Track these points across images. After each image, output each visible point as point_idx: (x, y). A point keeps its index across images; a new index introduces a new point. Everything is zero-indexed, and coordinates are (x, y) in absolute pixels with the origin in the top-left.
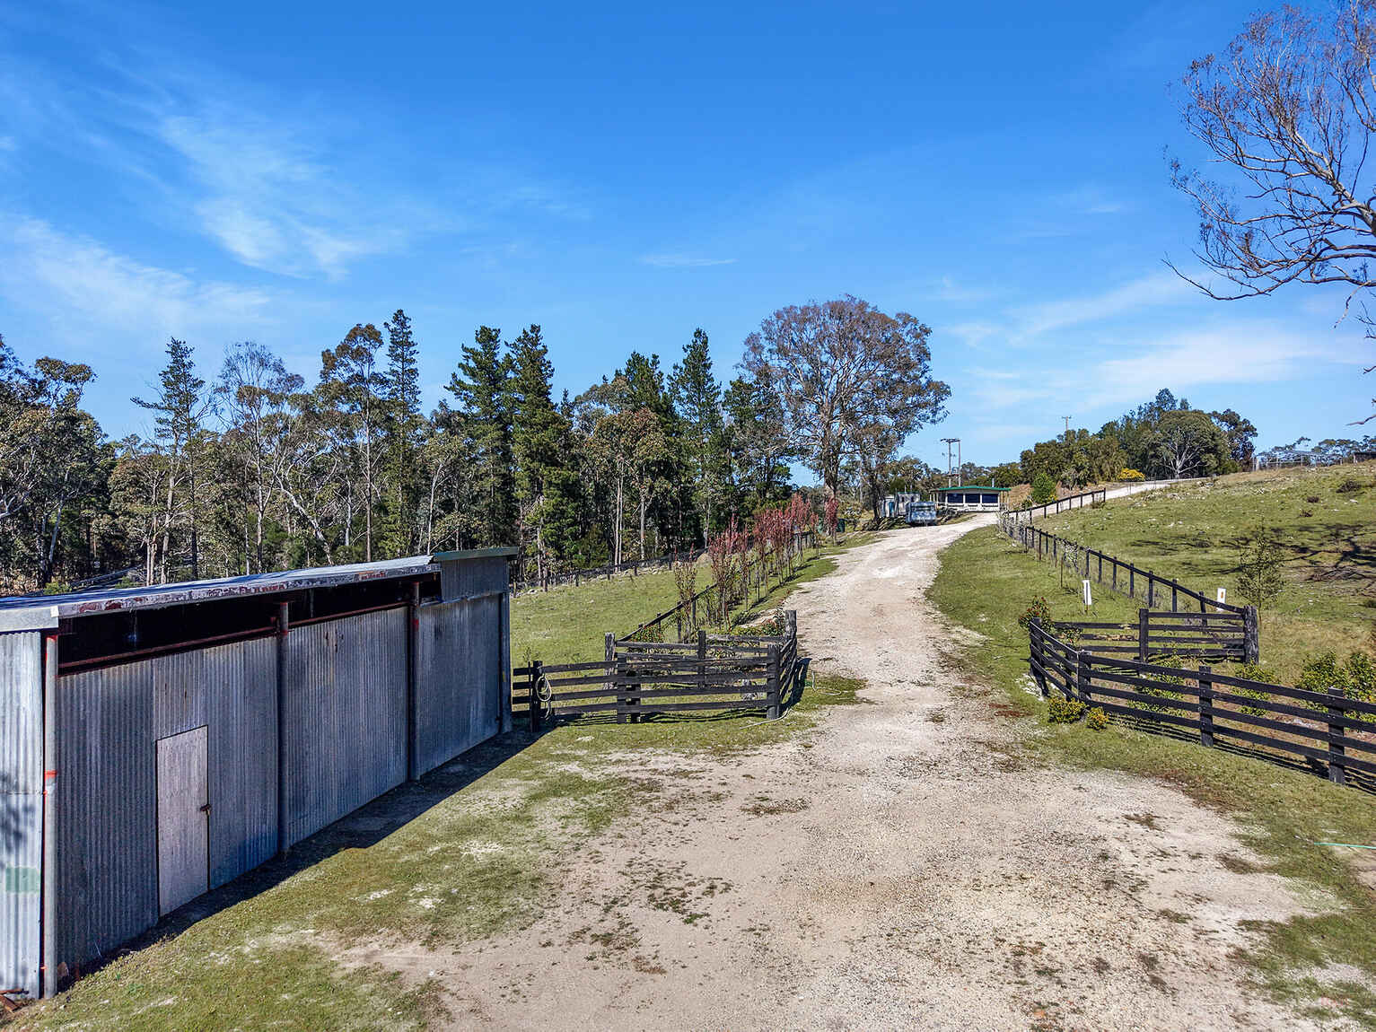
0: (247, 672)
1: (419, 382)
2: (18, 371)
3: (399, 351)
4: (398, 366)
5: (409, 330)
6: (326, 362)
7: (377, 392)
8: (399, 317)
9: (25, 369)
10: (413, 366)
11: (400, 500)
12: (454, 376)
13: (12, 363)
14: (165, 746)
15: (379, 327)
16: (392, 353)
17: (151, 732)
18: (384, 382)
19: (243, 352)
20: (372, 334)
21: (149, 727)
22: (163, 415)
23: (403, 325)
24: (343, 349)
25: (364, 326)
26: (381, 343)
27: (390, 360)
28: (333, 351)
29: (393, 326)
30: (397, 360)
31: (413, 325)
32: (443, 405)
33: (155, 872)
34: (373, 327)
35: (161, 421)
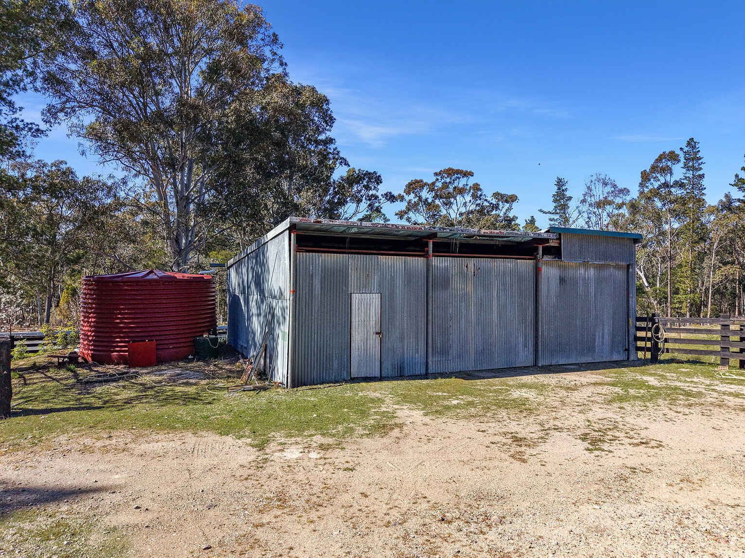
0: (406, 271)
1: (705, 182)
2: (486, 200)
3: (691, 164)
4: (690, 174)
5: (697, 150)
6: (642, 177)
7: (677, 192)
8: (691, 143)
9: (489, 199)
10: (700, 173)
11: (690, 258)
12: (737, 176)
13: (484, 197)
14: (356, 298)
15: (678, 152)
16: (686, 166)
17: (348, 288)
18: (681, 185)
19: (594, 178)
20: (673, 157)
21: (347, 286)
22: (552, 216)
23: (694, 147)
24: (654, 168)
25: (667, 152)
26: (679, 161)
27: (684, 170)
28: (648, 170)
29: (686, 149)
30: (688, 170)
31: (700, 146)
32: (727, 196)
33: (349, 355)
34: (674, 152)
35: (551, 220)
